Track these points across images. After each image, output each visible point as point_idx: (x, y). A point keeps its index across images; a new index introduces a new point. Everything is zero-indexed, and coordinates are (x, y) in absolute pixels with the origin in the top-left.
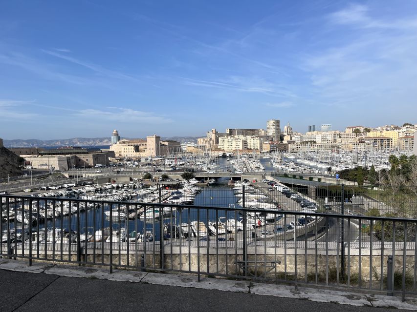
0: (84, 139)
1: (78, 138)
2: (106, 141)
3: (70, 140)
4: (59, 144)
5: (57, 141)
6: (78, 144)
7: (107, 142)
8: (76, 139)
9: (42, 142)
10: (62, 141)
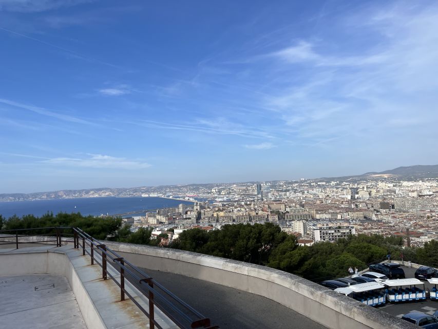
0: (70, 191)
1: (63, 191)
2: (92, 192)
3: (56, 193)
4: (44, 197)
5: (42, 194)
6: (64, 196)
7: (93, 194)
8: (62, 192)
9: (28, 196)
10: (48, 194)
